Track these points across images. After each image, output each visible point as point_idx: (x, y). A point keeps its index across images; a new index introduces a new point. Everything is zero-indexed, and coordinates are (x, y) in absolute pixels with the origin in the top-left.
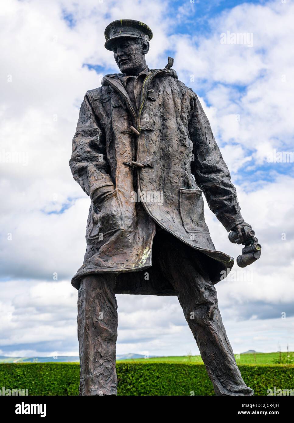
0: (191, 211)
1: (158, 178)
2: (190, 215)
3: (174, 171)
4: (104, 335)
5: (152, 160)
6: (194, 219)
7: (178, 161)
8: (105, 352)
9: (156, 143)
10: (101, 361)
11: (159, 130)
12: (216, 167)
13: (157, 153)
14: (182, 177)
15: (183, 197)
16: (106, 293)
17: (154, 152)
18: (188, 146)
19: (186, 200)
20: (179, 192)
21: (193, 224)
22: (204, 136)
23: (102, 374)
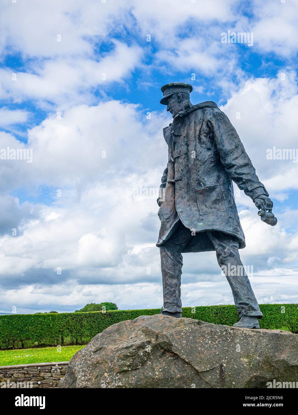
0: (205, 201)
1: (186, 185)
2: (205, 203)
3: (193, 178)
4: (169, 275)
5: (180, 176)
6: (207, 205)
7: (195, 171)
8: (170, 283)
9: (182, 164)
10: (168, 287)
11: (184, 154)
12: (231, 163)
13: (184, 170)
14: (197, 181)
15: (198, 193)
16: (167, 254)
17: (182, 170)
18: (200, 159)
19: (200, 195)
20: (195, 190)
21: (207, 208)
22: (220, 144)
23: (168, 293)
